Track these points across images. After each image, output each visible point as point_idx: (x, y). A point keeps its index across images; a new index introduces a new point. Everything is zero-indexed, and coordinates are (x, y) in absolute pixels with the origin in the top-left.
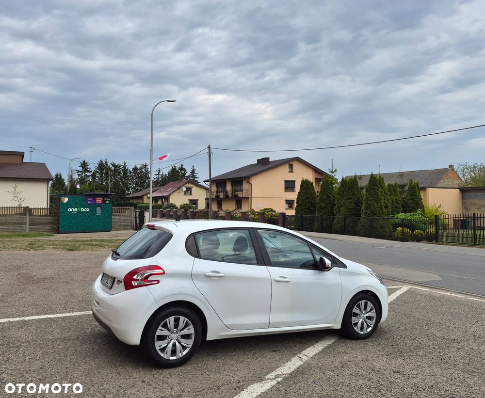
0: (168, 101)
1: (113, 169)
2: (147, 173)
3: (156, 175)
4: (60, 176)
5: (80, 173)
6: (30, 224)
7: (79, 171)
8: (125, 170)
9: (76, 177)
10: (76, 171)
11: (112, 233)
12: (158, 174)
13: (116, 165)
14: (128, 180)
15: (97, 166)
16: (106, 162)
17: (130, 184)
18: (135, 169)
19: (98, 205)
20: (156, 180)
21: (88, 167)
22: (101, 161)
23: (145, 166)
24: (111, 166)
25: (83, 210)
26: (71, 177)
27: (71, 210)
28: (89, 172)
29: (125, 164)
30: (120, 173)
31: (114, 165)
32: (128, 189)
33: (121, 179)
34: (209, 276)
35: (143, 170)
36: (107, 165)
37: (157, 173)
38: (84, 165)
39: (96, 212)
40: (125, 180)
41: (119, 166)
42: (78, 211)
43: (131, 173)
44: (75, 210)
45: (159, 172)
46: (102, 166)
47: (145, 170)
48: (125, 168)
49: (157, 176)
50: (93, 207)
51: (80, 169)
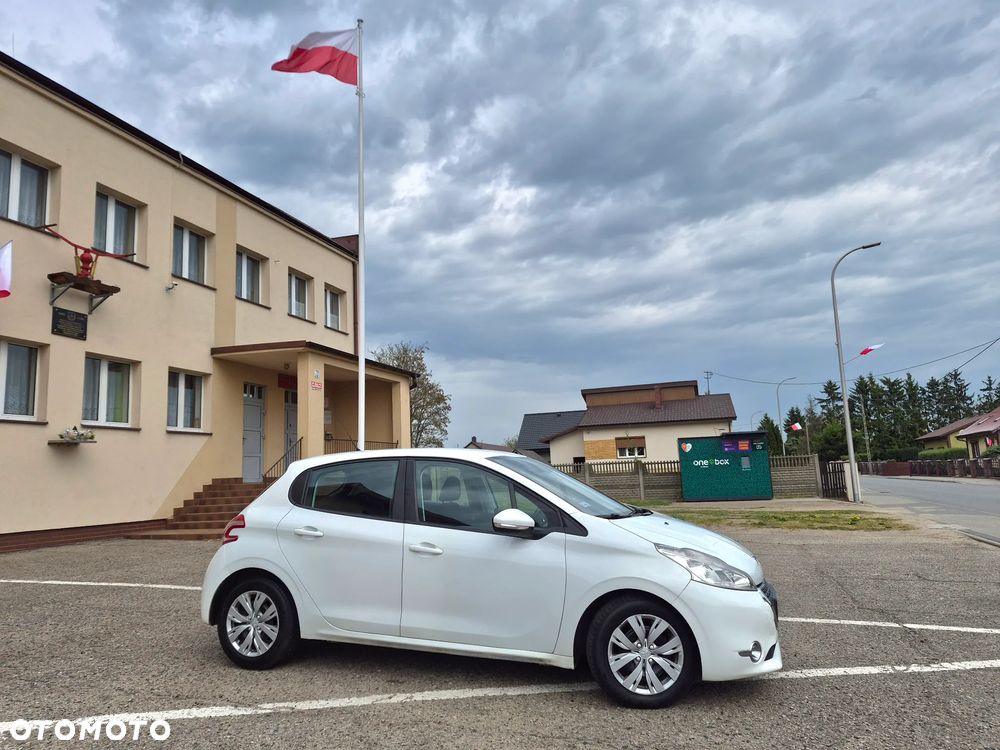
0: (864, 248)
1: (886, 388)
2: (961, 388)
3: (984, 390)
4: (798, 411)
5: (824, 404)
6: (645, 488)
7: (822, 401)
8: (912, 388)
9: (818, 410)
10: (817, 401)
11: (774, 501)
12: (989, 389)
13: (892, 381)
14: (920, 406)
15: (855, 387)
16: (871, 378)
17: (926, 414)
18: (933, 384)
19: (744, 454)
20: (984, 400)
21: (838, 391)
22: (861, 378)
23: (955, 376)
24: (881, 384)
25: (717, 462)
26: (811, 412)
27: (698, 463)
28: (840, 399)
29: (910, 377)
30: (900, 396)
31: (887, 382)
32: (923, 425)
33: (906, 406)
34: (300, 535)
35: (953, 385)
36: (873, 383)
37: (985, 387)
38: (830, 388)
39: (740, 465)
40: (914, 406)
41: (897, 382)
42: (709, 465)
43: (924, 392)
44: (705, 462)
45: (990, 384)
46: (863, 387)
47: (956, 383)
48: (910, 383)
49: (986, 393)
50: (736, 456)
51: (825, 396)
